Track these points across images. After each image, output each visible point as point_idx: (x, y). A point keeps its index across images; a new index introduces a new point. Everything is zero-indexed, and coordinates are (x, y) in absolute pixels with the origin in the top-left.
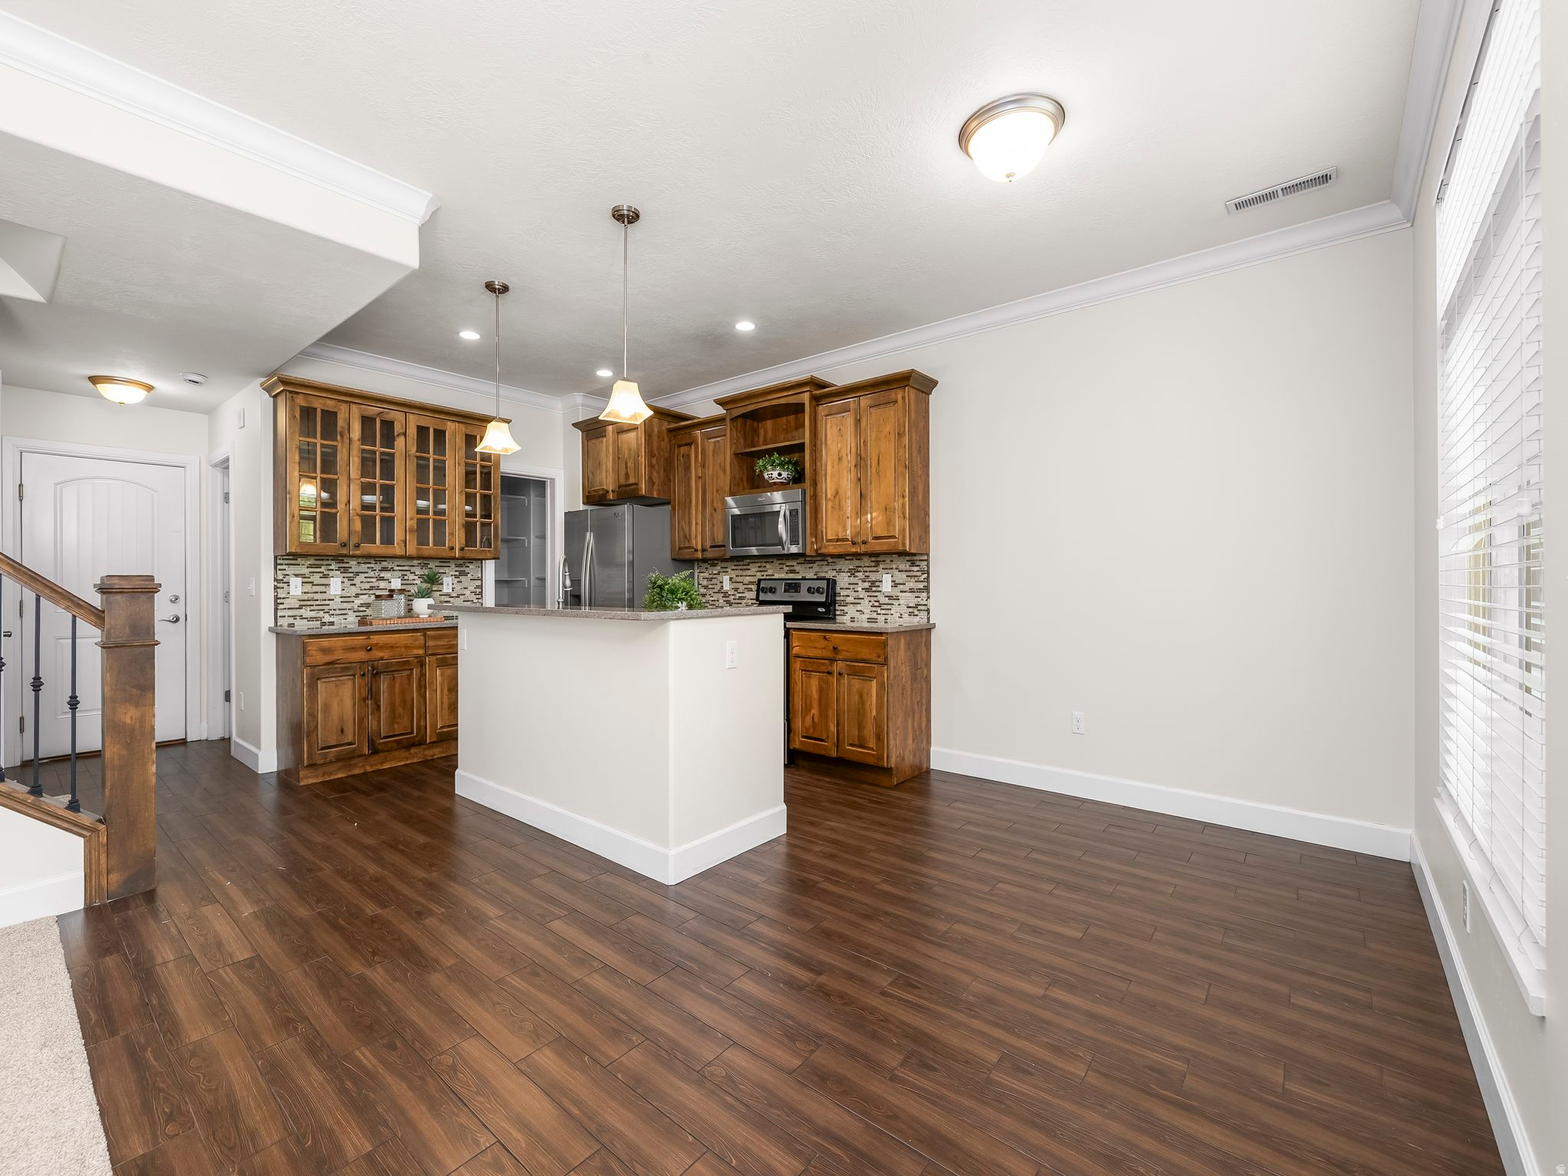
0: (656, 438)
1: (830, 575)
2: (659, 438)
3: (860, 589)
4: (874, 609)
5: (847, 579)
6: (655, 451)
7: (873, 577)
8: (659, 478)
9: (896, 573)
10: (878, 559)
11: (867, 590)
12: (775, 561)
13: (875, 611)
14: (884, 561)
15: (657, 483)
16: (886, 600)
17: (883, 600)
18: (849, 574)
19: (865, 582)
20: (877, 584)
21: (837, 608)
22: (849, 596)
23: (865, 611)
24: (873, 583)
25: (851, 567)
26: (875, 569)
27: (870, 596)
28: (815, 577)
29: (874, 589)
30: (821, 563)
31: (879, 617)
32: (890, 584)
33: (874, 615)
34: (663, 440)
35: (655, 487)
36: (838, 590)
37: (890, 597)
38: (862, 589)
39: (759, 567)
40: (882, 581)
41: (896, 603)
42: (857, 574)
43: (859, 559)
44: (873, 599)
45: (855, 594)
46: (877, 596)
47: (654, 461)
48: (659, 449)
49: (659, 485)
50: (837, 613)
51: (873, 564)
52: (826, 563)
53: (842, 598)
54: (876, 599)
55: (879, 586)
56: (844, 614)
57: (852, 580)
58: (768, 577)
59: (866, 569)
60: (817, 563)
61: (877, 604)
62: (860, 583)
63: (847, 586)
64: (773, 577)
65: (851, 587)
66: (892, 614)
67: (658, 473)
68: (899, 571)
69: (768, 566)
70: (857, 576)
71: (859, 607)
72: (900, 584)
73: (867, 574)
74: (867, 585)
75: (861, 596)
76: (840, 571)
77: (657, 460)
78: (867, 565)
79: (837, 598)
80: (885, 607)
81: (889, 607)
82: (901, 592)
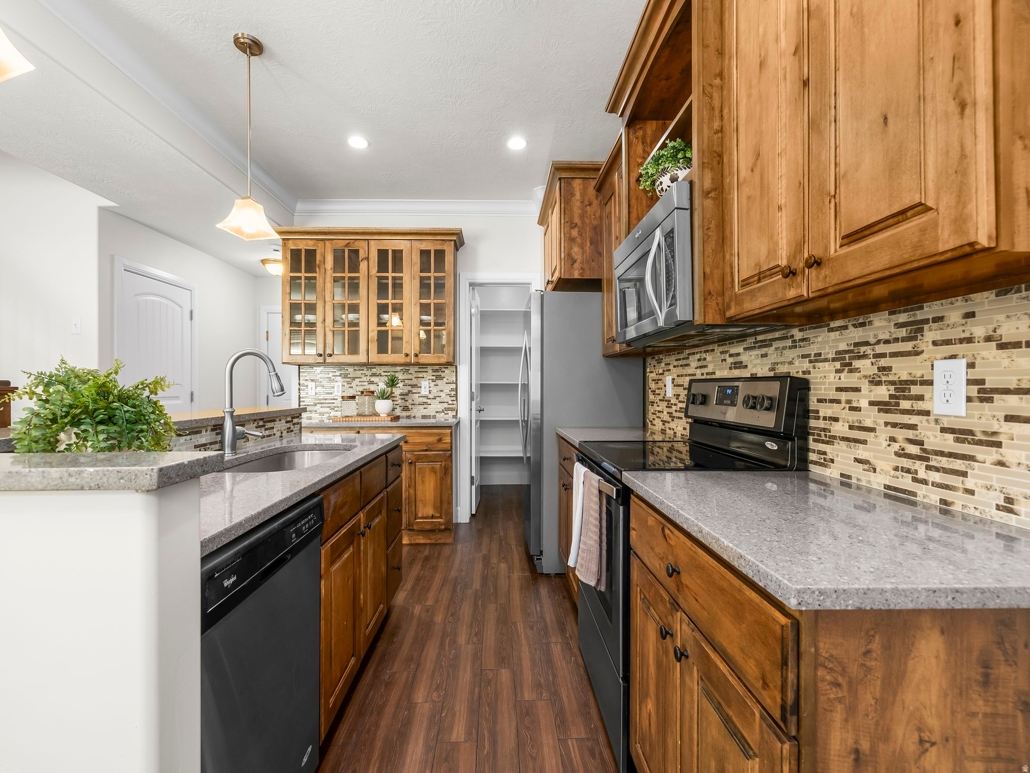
0: (578, 204)
1: (798, 368)
2: (582, 202)
3: (864, 403)
4: (905, 463)
5: (832, 377)
6: (577, 220)
7: (902, 369)
8: (583, 253)
9: (990, 352)
10: (920, 315)
11: (883, 407)
12: (715, 347)
13: (908, 471)
14: (938, 319)
15: (579, 261)
16: (948, 443)
17: (934, 439)
18: (838, 365)
19: (879, 383)
20: (915, 390)
21: (812, 445)
22: (836, 420)
23: (880, 464)
24: (902, 388)
25: (843, 346)
26: (908, 346)
27: (894, 425)
28: (772, 374)
29: (905, 404)
30: (780, 344)
31: (921, 491)
32: (962, 390)
33: (905, 482)
34: (590, 204)
35: (576, 265)
36: (813, 404)
37: (963, 434)
38: (872, 403)
39: (699, 360)
40: (930, 383)
41: (987, 455)
42: (857, 364)
43: (863, 325)
44: (901, 434)
45: (853, 417)
46: (913, 427)
47: (575, 233)
48: (582, 217)
49: (582, 263)
50: (812, 457)
51: (903, 332)
52: (789, 343)
53: (821, 424)
54: (910, 434)
55: (920, 398)
56: (827, 462)
57: (847, 379)
58: (708, 377)
59: (880, 349)
60: (776, 344)
61: (914, 450)
62: (865, 386)
63: (833, 395)
64: (714, 377)
65: (843, 396)
66: (971, 492)
67: (582, 247)
68: (1002, 346)
69: (709, 357)
70: (857, 370)
71: (862, 452)
72: (1007, 391)
73: (883, 362)
74: (883, 393)
75: (868, 423)
76: (818, 358)
77: (579, 231)
78: (886, 336)
79: (813, 423)
80: (944, 462)
81: (958, 465)
82: (1009, 418)
